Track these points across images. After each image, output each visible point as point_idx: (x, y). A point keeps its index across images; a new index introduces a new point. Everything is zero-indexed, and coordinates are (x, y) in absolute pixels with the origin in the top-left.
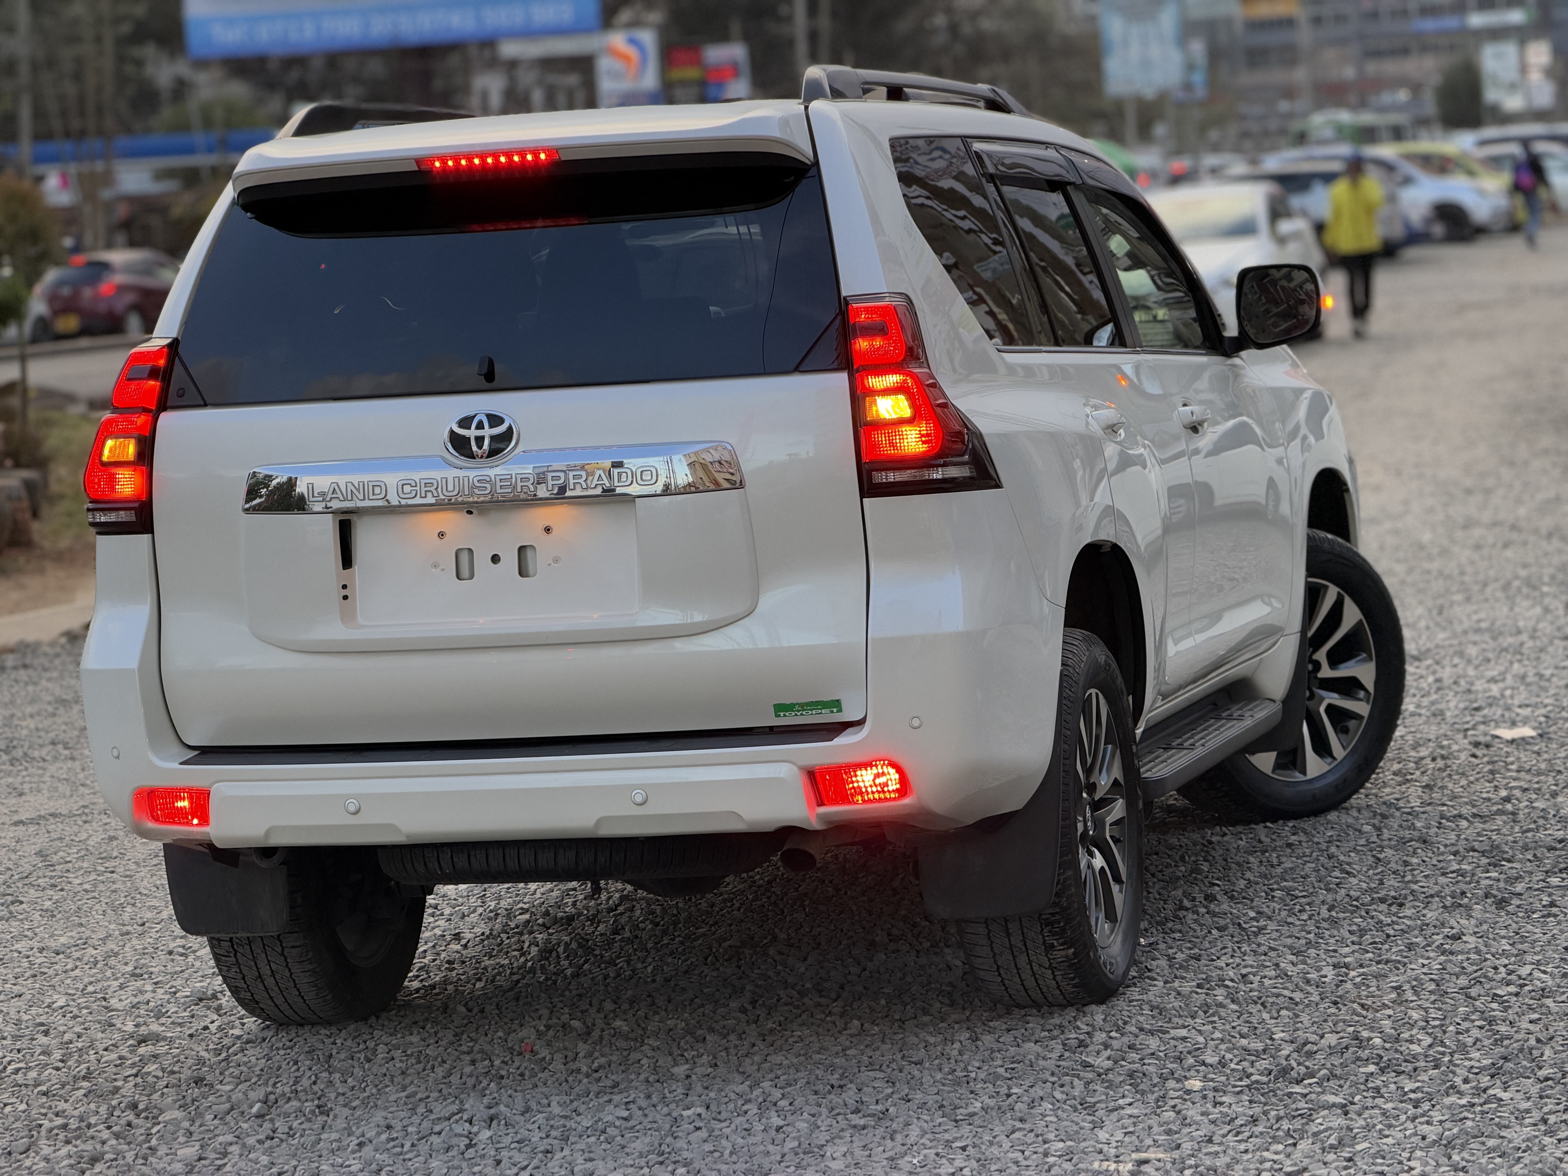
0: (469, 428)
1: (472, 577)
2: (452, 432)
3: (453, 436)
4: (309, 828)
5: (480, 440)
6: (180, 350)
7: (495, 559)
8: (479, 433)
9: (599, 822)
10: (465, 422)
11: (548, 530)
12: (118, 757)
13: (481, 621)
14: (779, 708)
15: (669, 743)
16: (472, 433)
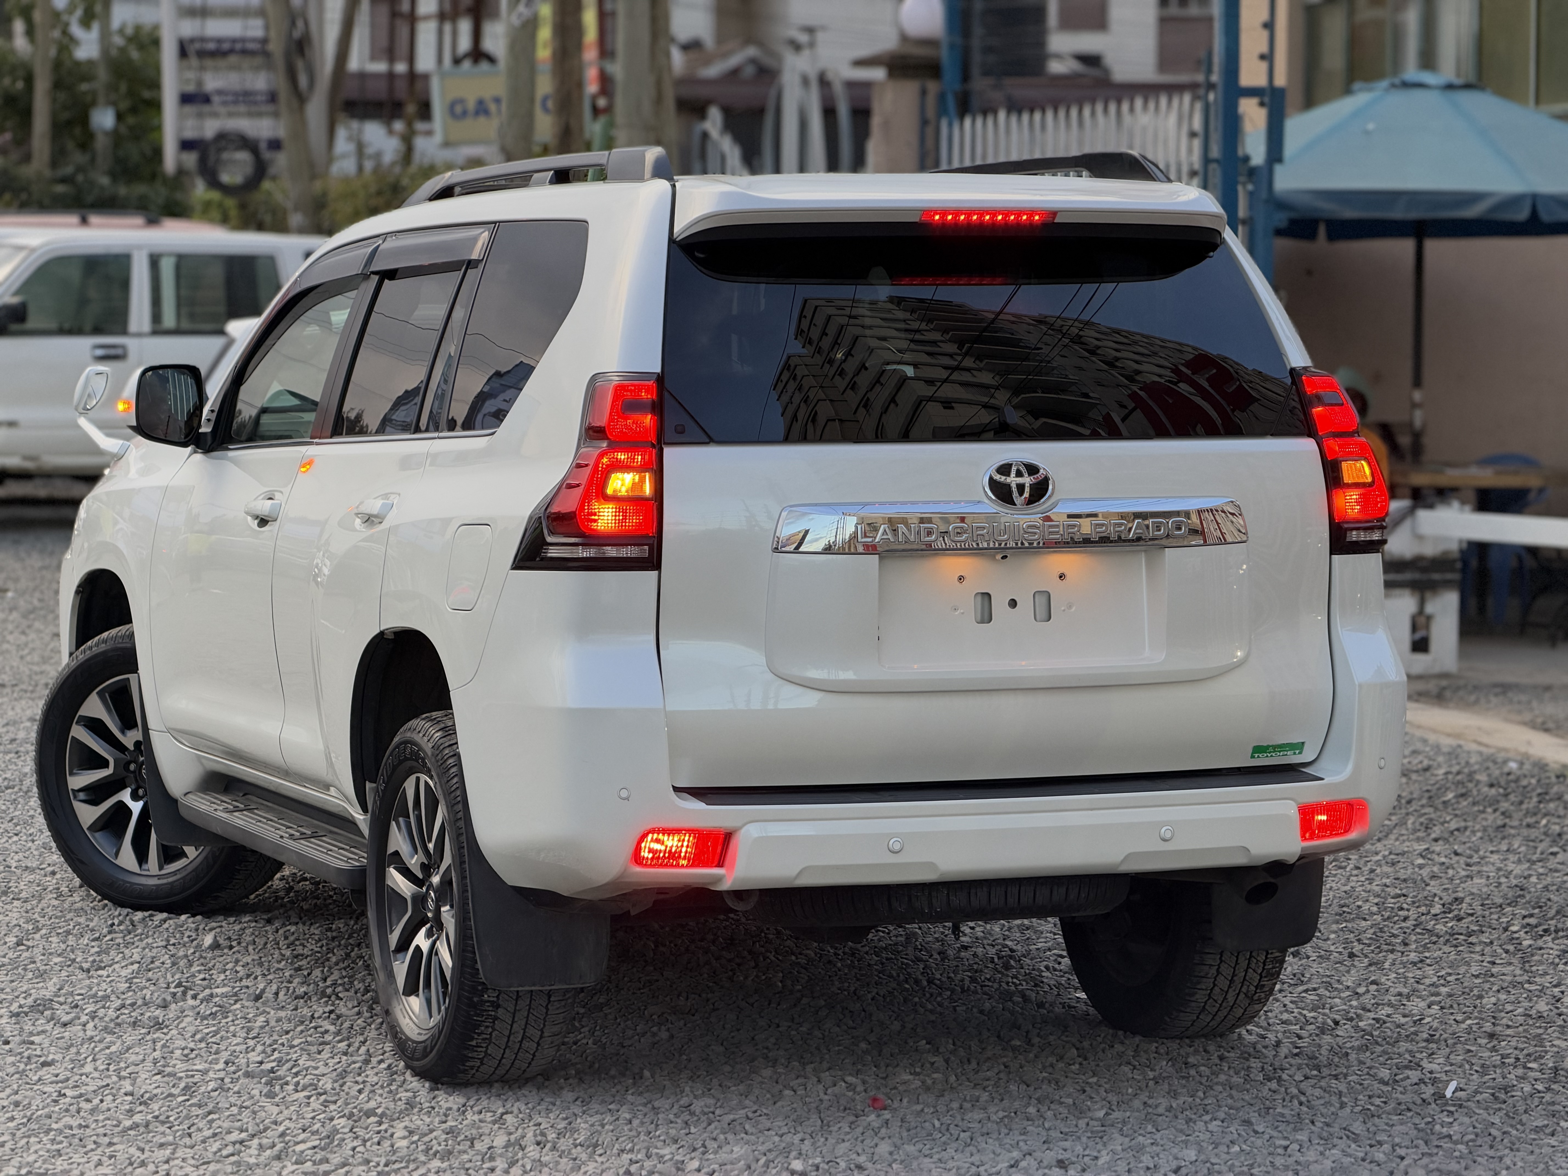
0: (1009, 475)
1: (990, 620)
2: (991, 479)
3: (992, 482)
4: (837, 868)
5: (1021, 488)
6: (667, 384)
7: (1013, 603)
8: (1020, 480)
9: (1127, 858)
10: (1005, 469)
11: (1062, 576)
12: (627, 799)
13: (1023, 663)
14: (1259, 750)
15: (1145, 783)
16: (1013, 480)
